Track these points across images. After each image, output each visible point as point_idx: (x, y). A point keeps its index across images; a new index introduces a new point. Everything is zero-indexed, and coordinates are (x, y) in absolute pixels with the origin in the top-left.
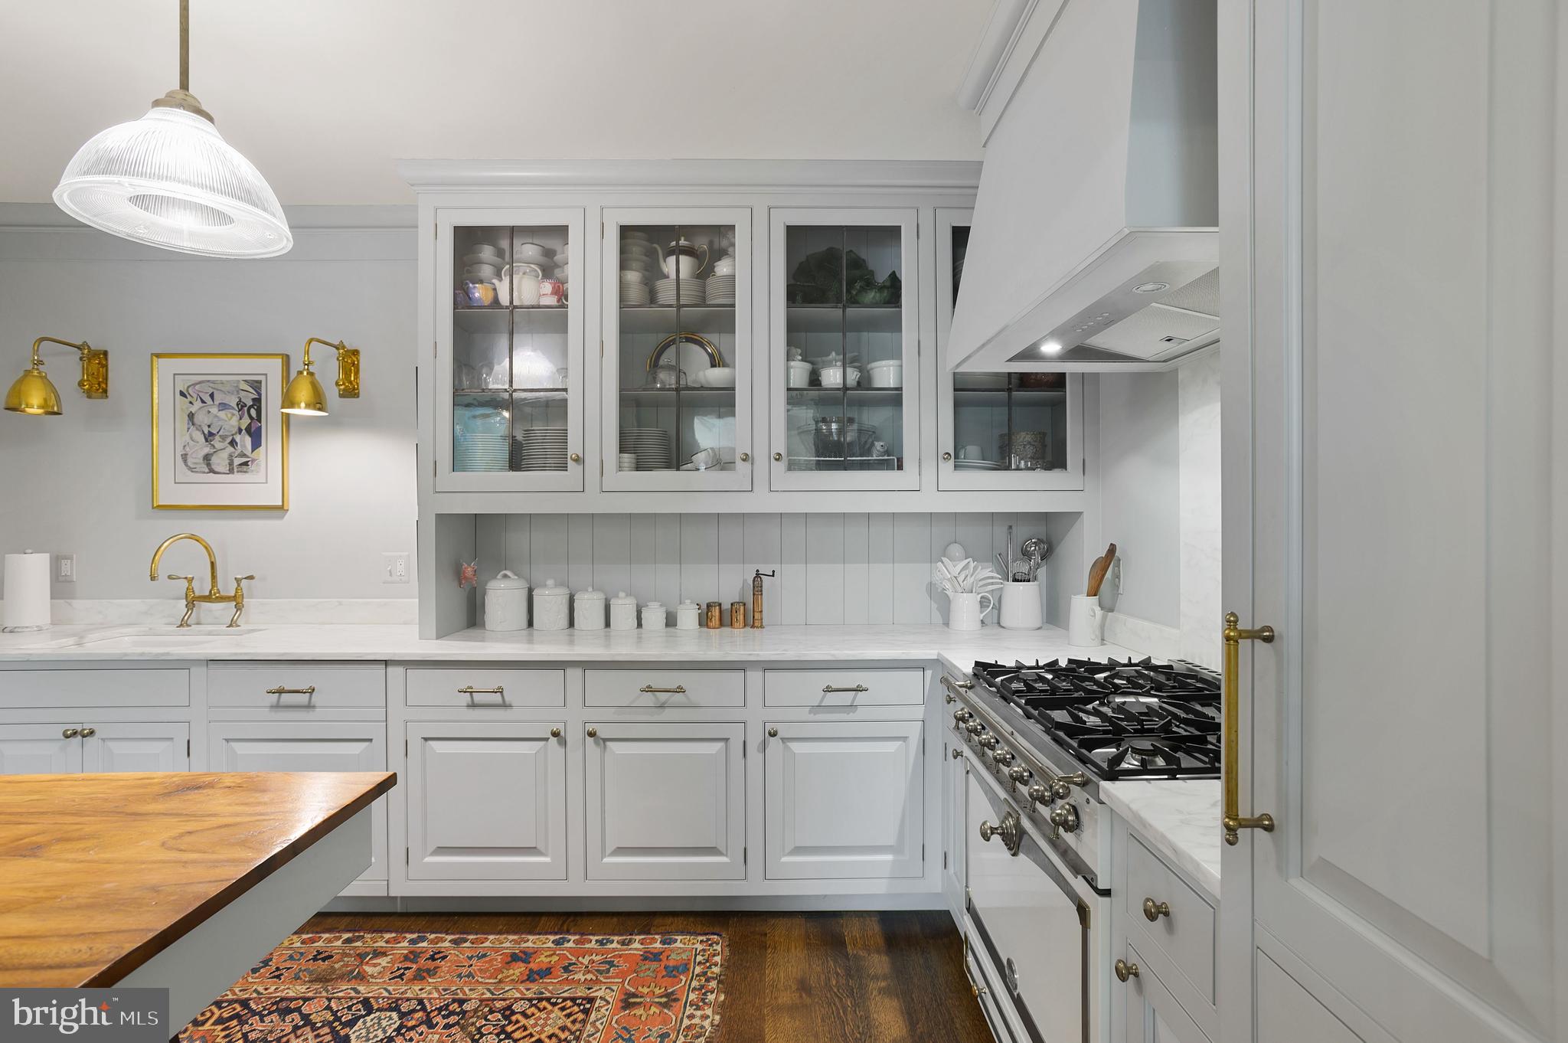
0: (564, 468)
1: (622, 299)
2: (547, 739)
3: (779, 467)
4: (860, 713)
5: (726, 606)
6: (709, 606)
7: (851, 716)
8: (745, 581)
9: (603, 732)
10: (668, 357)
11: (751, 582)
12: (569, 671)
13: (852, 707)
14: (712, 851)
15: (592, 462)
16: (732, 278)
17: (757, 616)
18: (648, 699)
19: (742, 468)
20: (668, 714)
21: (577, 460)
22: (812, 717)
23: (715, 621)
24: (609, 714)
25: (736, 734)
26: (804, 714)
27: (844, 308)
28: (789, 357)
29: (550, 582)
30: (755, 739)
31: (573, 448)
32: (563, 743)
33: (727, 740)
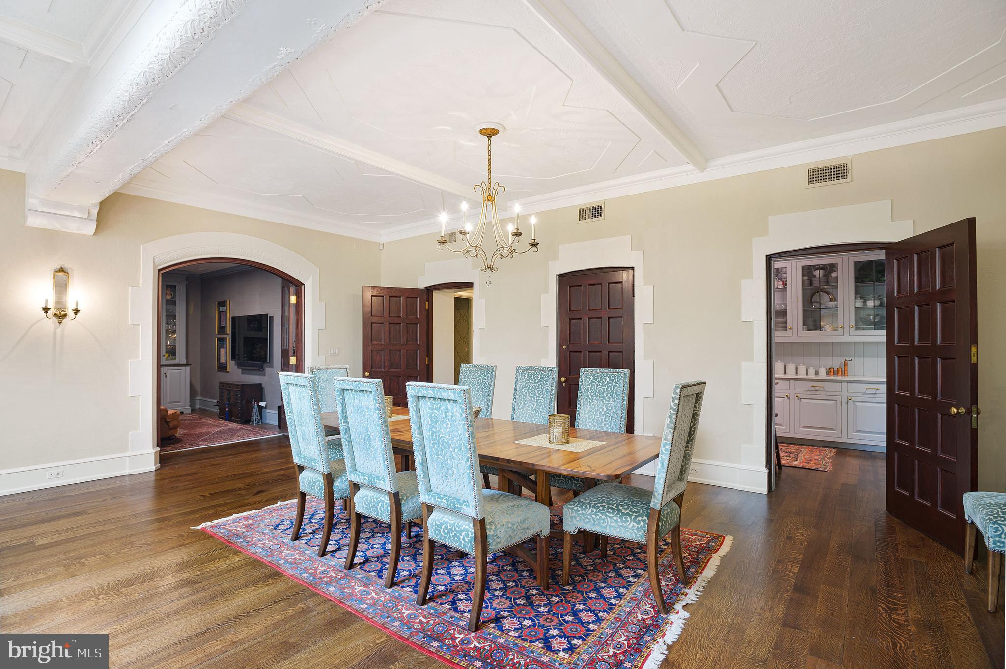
0: (787, 330)
1: (803, 285)
2: (784, 397)
3: (852, 330)
4: (878, 396)
5: (835, 369)
6: (829, 369)
7: (875, 396)
8: (841, 362)
9: (800, 396)
10: (815, 298)
11: (844, 363)
12: (791, 381)
13: (875, 394)
14: (831, 429)
15: (795, 330)
16: (837, 277)
17: (846, 372)
18: (813, 389)
19: (841, 330)
20: (818, 393)
21: (791, 328)
22: (862, 396)
23: (831, 373)
24: (802, 392)
25: (839, 399)
26: (860, 395)
27: (874, 283)
28: (856, 298)
29: (779, 361)
30: (844, 401)
31: (789, 326)
32: (789, 398)
33: (836, 400)
